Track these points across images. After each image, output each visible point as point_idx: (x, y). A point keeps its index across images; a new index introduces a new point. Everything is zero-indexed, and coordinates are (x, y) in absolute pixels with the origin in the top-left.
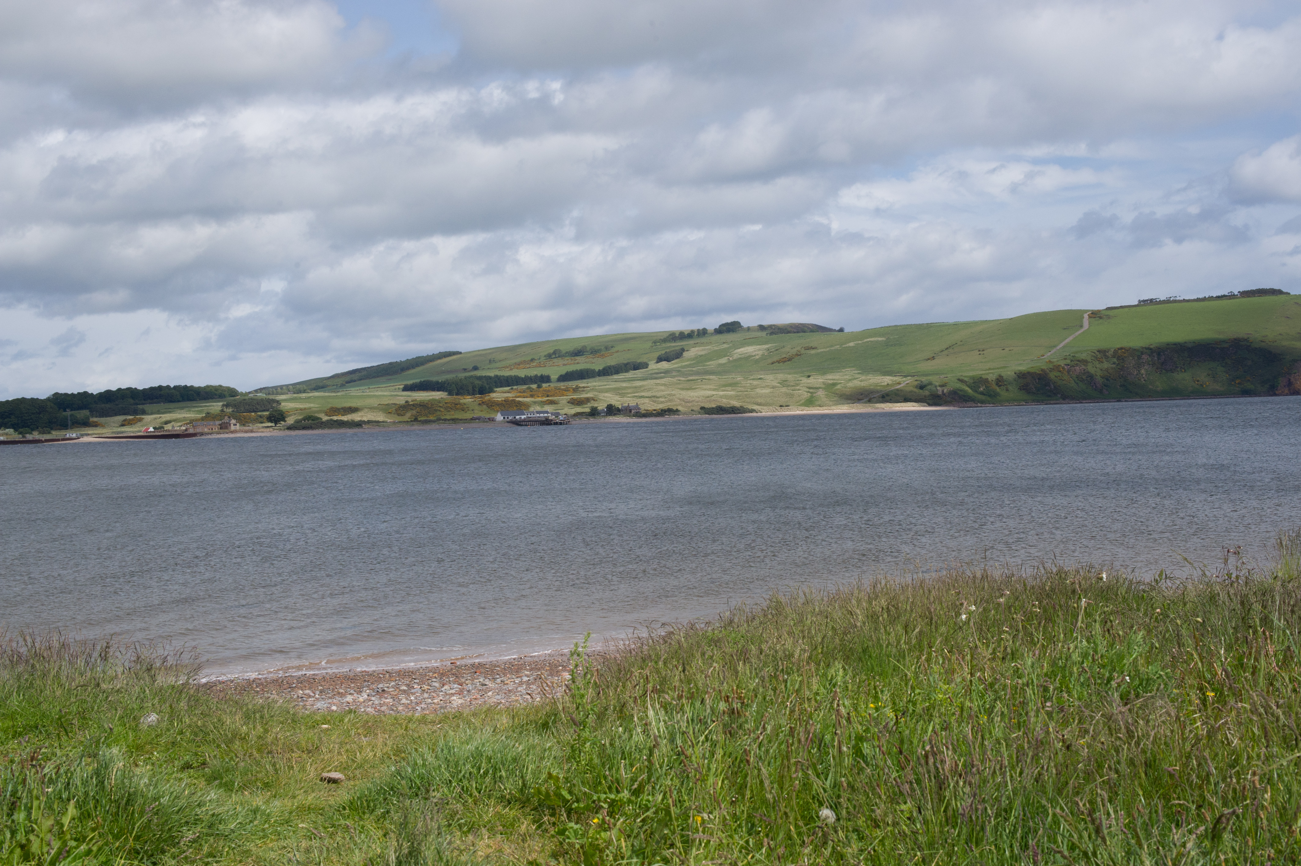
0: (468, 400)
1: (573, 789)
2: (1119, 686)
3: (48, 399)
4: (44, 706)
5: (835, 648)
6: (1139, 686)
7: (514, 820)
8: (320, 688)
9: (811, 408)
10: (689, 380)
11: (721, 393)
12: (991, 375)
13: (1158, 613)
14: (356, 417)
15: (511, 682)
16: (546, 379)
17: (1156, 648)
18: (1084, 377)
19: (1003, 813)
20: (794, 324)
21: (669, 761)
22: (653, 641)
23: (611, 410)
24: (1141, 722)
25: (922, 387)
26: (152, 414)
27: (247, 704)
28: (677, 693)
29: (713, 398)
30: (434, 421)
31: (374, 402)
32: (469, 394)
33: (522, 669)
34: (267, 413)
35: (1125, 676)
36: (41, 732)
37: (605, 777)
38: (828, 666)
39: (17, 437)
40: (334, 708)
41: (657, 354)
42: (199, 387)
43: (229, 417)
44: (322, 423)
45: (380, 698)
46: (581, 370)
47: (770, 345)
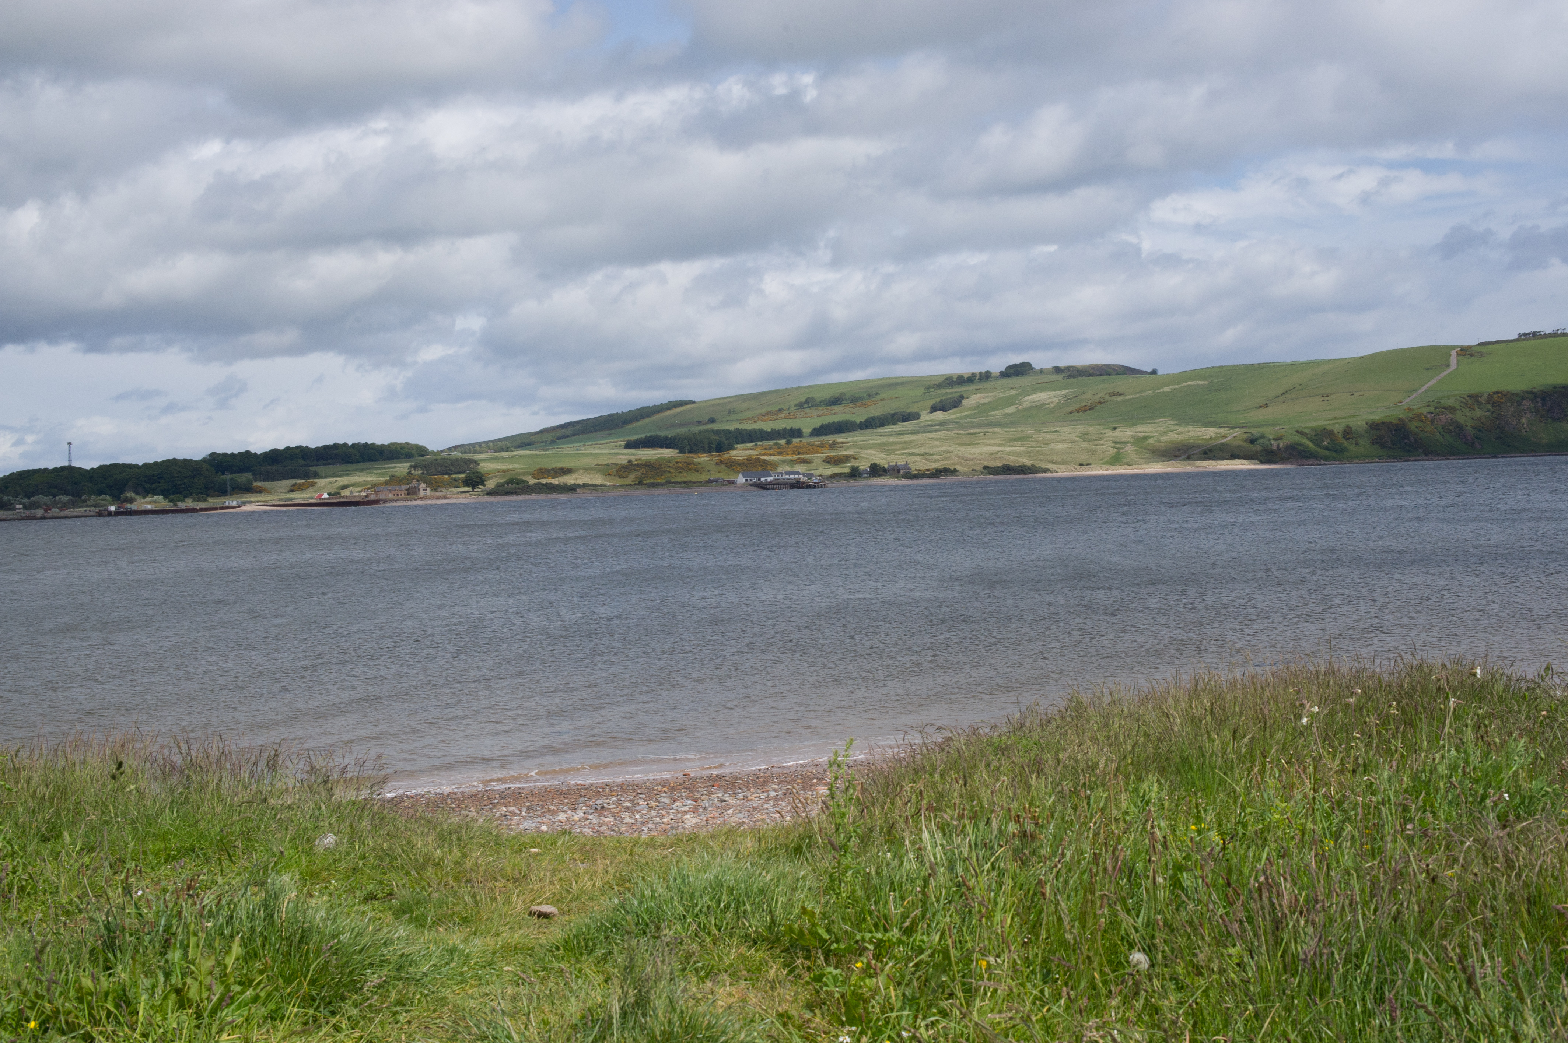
0: (703, 459)
1: (832, 926)
2: (1496, 805)
3: (204, 460)
4: (202, 825)
5: (1148, 757)
6: (1520, 805)
7: (761, 964)
8: (527, 804)
9: (1117, 467)
10: (969, 434)
11: (1008, 449)
12: (1337, 426)
13: (1543, 716)
14: (570, 480)
15: (756, 798)
16: (796, 433)
17: (1542, 759)
18: (1451, 428)
19: (1354, 960)
20: (1097, 365)
21: (948, 893)
22: (927, 749)
23: (876, 470)
24: (1523, 849)
25: (1252, 441)
26: (326, 477)
27: (441, 824)
28: (957, 811)
29: (998, 455)
30: (662, 485)
31: (591, 462)
32: (704, 452)
33: (768, 782)
34: (463, 476)
35: (1503, 792)
36: (198, 856)
37: (870, 913)
38: (1140, 779)
39: (166, 505)
40: (544, 828)
41: (930, 403)
42: (382, 445)
43: (418, 481)
44: (529, 487)
45: (599, 816)
46: (839, 422)
47: (1067, 391)
